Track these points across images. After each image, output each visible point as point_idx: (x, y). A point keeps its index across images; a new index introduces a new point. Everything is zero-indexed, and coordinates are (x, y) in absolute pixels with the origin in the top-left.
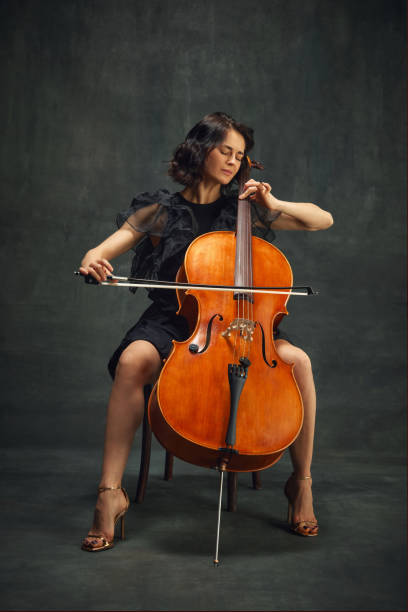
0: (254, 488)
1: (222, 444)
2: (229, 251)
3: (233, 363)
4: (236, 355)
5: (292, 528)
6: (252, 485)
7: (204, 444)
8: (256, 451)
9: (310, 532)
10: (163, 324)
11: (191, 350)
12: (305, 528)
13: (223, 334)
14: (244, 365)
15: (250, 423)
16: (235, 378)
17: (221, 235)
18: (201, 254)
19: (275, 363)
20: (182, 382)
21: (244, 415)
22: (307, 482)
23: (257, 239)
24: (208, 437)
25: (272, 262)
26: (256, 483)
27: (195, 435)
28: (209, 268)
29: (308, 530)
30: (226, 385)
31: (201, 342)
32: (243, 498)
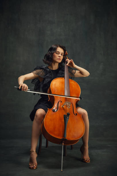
0: (71, 149)
1: (63, 137)
2: (63, 83)
3: (65, 114)
4: (66, 112)
5: (83, 160)
6: (71, 148)
7: (58, 137)
8: (72, 139)
9: (88, 161)
10: (45, 103)
11: (53, 111)
12: (86, 160)
13: (62, 106)
14: (68, 115)
15: (70, 131)
16: (65, 118)
17: (60, 79)
18: (55, 84)
19: (76, 114)
20: (51, 120)
21: (68, 129)
22: (87, 147)
23: (70, 80)
24: (58, 136)
25: (75, 86)
26: (72, 148)
27: (55, 135)
28: (57, 88)
29: (87, 161)
30: (63, 121)
31: (56, 108)
32: (68, 152)
